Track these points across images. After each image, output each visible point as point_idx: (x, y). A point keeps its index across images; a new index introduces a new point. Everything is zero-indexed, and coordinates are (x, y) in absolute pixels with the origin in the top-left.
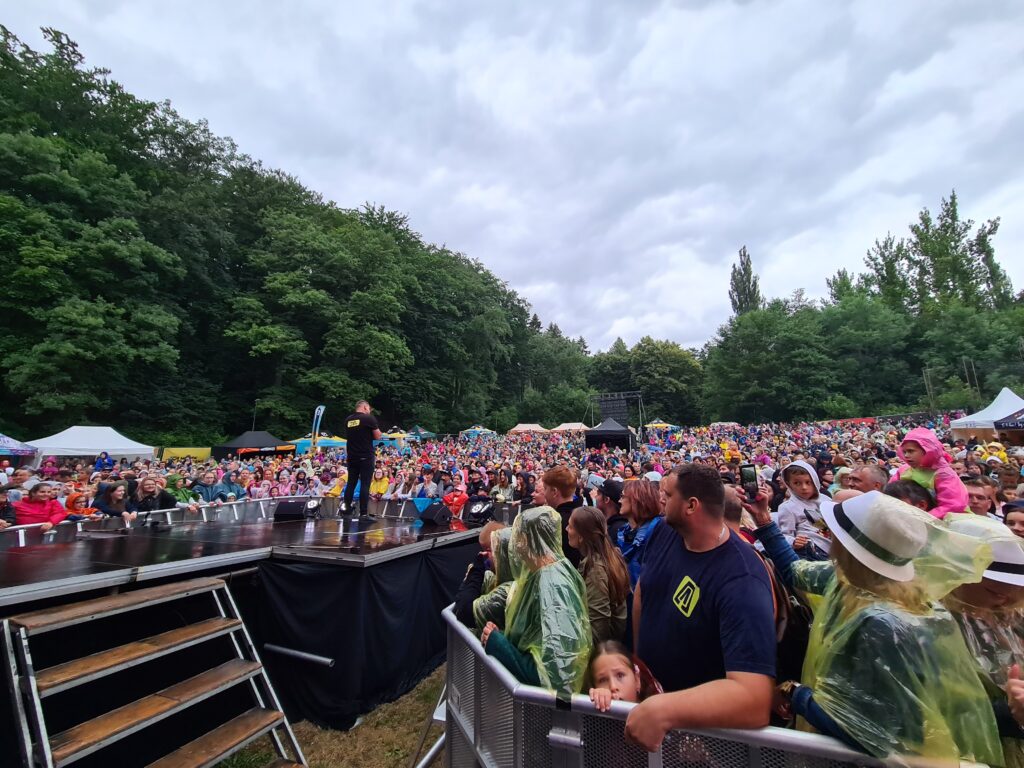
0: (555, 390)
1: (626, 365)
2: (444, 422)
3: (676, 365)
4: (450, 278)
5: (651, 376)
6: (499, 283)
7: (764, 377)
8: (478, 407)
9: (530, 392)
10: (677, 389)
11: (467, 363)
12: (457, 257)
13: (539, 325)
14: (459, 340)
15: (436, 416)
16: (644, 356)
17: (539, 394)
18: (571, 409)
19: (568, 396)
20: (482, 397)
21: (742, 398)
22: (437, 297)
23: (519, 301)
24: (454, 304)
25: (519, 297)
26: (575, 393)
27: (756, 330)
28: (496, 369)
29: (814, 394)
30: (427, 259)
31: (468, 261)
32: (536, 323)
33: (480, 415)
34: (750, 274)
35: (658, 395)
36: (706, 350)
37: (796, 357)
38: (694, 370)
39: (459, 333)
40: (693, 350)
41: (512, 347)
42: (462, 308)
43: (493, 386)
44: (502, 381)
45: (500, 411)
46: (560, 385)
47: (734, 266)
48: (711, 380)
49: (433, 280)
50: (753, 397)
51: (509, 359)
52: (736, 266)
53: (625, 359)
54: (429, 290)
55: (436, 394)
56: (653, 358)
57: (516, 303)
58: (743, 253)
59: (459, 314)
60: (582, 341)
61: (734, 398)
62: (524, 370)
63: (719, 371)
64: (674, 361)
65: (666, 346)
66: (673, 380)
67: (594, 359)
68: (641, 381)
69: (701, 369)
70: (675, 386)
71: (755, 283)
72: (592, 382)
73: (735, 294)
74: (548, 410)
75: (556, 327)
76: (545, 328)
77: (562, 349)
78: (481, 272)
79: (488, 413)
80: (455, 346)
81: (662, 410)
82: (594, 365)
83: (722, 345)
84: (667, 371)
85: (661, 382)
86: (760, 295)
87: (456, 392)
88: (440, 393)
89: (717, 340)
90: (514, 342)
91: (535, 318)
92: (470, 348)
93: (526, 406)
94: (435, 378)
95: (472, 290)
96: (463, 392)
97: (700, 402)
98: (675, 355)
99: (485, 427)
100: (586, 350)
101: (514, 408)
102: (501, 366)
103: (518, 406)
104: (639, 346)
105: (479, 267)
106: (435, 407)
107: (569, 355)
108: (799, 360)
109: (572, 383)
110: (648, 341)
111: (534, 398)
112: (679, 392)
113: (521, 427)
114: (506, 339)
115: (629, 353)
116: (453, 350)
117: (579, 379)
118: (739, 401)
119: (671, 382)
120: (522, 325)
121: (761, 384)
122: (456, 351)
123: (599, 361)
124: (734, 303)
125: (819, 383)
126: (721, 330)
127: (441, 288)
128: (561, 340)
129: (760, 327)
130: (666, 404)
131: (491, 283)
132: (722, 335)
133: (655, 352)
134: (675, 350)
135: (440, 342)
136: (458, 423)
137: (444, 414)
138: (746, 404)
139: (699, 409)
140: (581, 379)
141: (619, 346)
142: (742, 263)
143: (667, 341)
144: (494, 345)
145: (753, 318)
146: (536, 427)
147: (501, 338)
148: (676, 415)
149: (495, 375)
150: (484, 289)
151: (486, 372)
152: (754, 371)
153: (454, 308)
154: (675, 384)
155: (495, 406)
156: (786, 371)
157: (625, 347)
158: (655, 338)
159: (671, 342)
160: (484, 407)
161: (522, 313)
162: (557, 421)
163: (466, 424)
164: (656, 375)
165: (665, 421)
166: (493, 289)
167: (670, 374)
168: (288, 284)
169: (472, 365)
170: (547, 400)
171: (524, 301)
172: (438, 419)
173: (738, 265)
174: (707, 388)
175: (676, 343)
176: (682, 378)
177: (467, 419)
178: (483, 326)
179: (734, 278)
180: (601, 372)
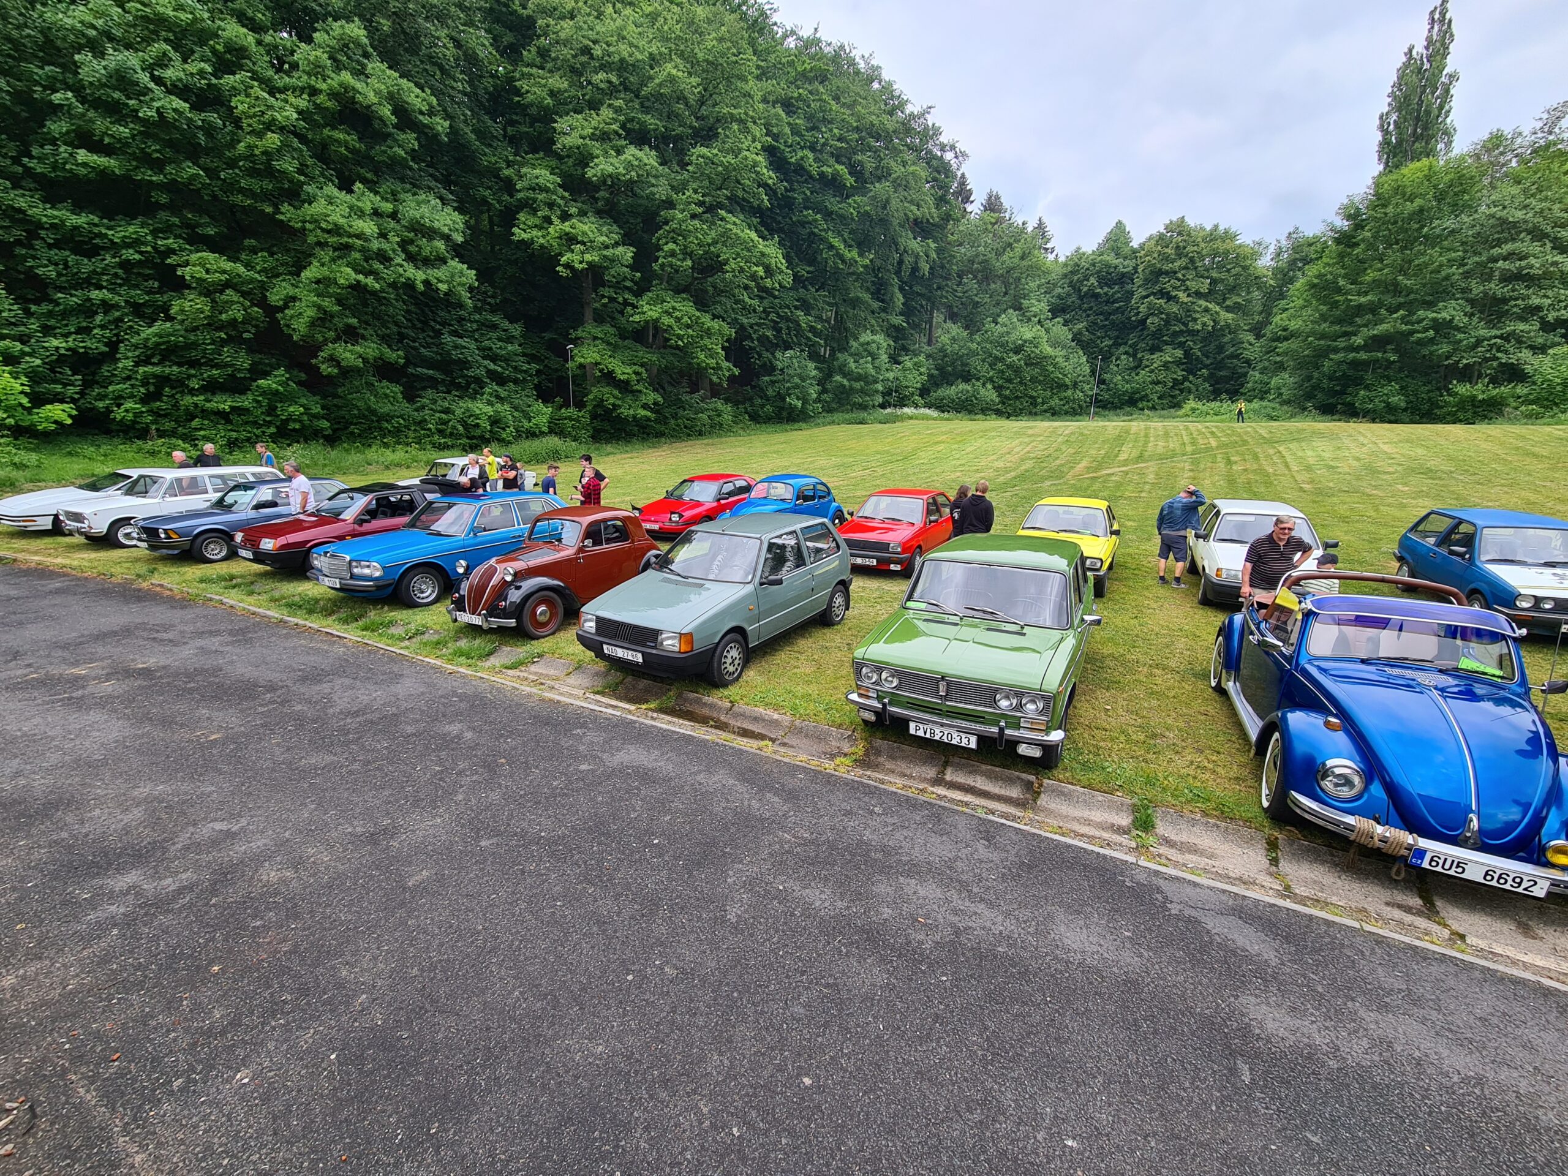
0: (993, 325)
1: (1124, 278)
3: (1224, 275)
5: (1169, 298)
10: (1216, 324)
11: (857, 278)
14: (848, 237)
16: (1166, 259)
17: (964, 333)
22: (813, 149)
25: (944, 139)
28: (901, 290)
32: (964, 192)
34: (1442, 68)
35: (1176, 334)
38: (1257, 284)
40: (1261, 244)
42: (856, 171)
43: (895, 318)
47: (1410, 51)
51: (925, 269)
52: (1414, 53)
53: (1126, 265)
56: (1183, 262)
57: (937, 151)
58: (1440, 20)
59: (850, 182)
60: (1041, 228)
65: (1213, 236)
66: (1211, 305)
67: (1066, 265)
70: (1213, 317)
72: (1056, 311)
73: (1394, 118)
75: (998, 200)
77: (1011, 245)
80: (841, 247)
82: (1065, 276)
84: (1204, 289)
85: (1189, 308)
87: (833, 331)
90: (935, 236)
91: (964, 181)
95: (870, 129)
98: (1227, 254)
100: (1049, 245)
101: (922, 358)
103: (928, 357)
104: (1161, 237)
107: (1022, 258)
109: (1022, 313)
110: (1178, 226)
111: (955, 340)
112: (1215, 334)
114: (922, 228)
115: (1135, 251)
116: (837, 253)
117: (1036, 306)
119: (1207, 310)
120: (945, 199)
123: (1075, 268)
127: (819, 130)
130: (1187, 354)
133: (1190, 248)
134: (1228, 245)
135: (817, 239)
140: (1039, 306)
141: (1118, 238)
142: (1430, 42)
143: (1216, 226)
144: (902, 244)
147: (915, 228)
149: (899, 300)
153: (842, 170)
154: (1214, 314)
157: (1127, 243)
159: (1222, 228)
164: (1183, 297)
167: (1209, 295)
168: (592, 137)
170: (979, 343)
171: (953, 148)
173: (1420, 49)
175: (1234, 230)
176: (1228, 303)
178: (887, 204)
180: (1077, 290)
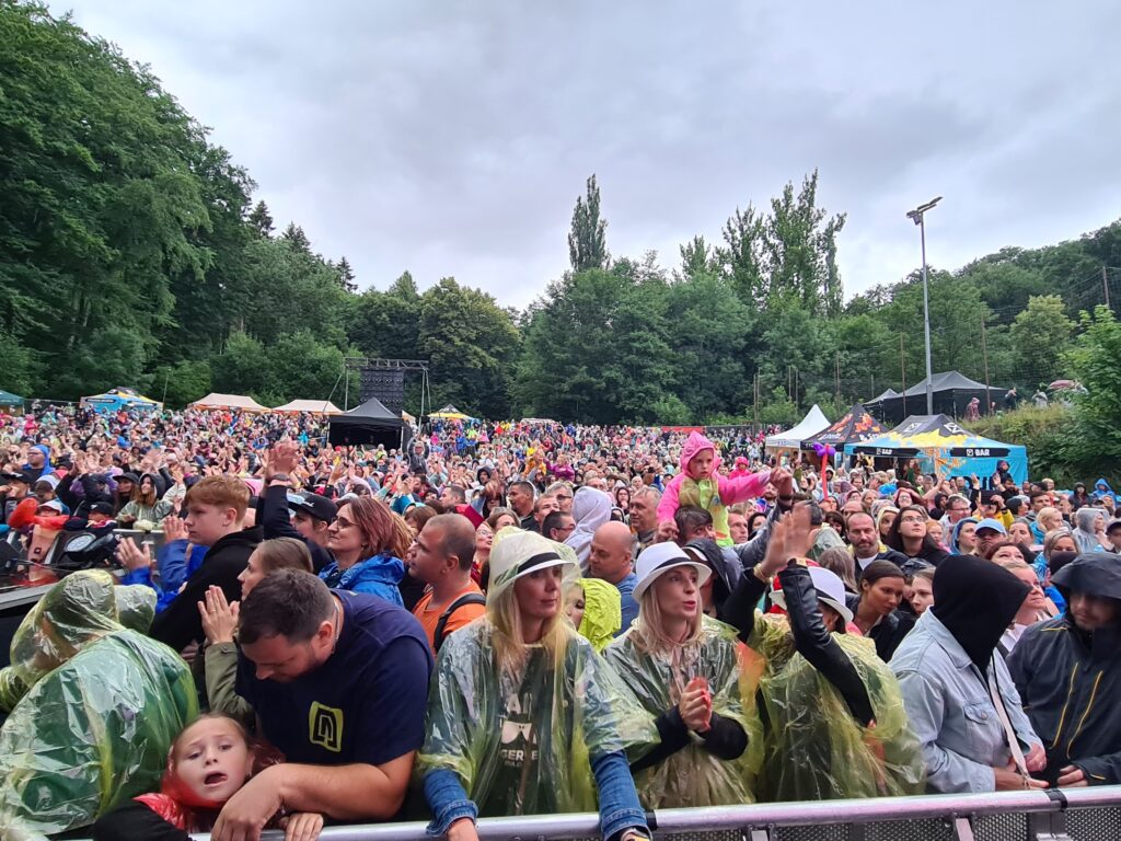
0: (288, 341)
1: (414, 317)
2: (47, 375)
3: (486, 329)
4: (78, 88)
5: (448, 340)
6: (191, 125)
7: (596, 362)
8: (127, 354)
9: (240, 341)
10: (484, 365)
11: (109, 268)
12: (97, 49)
13: (268, 222)
14: (92, 220)
15: (25, 361)
16: (441, 308)
17: (257, 346)
18: (314, 377)
19: (311, 355)
20: (138, 338)
21: (566, 387)
22: (44, 119)
23: (231, 171)
24: (84, 141)
25: (233, 163)
26: (323, 352)
27: (594, 297)
28: (172, 290)
29: (647, 392)
30: (22, 31)
31: (125, 65)
32: (262, 217)
33: (131, 369)
34: (597, 216)
35: (455, 370)
36: (530, 313)
37: (633, 340)
38: (510, 340)
39: (94, 205)
40: (513, 310)
41: (210, 253)
42: (104, 157)
43: (164, 318)
44: (185, 312)
45: (177, 367)
46: (298, 335)
47: (579, 200)
48: (531, 358)
49: (34, 80)
50: (579, 388)
51: (201, 275)
52: (582, 201)
53: (412, 308)
54: (22, 99)
55: (29, 318)
56: (456, 313)
57: (225, 172)
58: (591, 185)
59: (96, 167)
60: (344, 265)
61: (556, 387)
62: (231, 299)
63: (541, 346)
64: (485, 323)
65: (476, 297)
66: (479, 350)
67: (361, 300)
68: (433, 345)
69: (520, 339)
70: (482, 359)
71: (601, 230)
72: (355, 337)
73: (576, 240)
74: (272, 374)
75: (300, 232)
76: (278, 231)
77: (306, 273)
78: (154, 95)
79: (150, 367)
80: (82, 229)
81: (459, 394)
82: (361, 309)
83: (550, 310)
84: (473, 337)
85: (463, 351)
86: (605, 248)
87: (80, 320)
88: (39, 317)
89: (544, 302)
90: (214, 245)
91: (262, 209)
92: (117, 237)
93: (229, 363)
94: (26, 285)
95: (129, 125)
96: (95, 322)
97: (513, 388)
98: (487, 313)
99: (140, 392)
100: (352, 282)
101: (205, 363)
102: (183, 283)
103: (213, 363)
104: (437, 291)
105: (149, 84)
106: (25, 344)
107: (319, 285)
108: (636, 345)
109: (321, 334)
110: (450, 284)
111: (246, 351)
112: (486, 371)
113: (216, 400)
114: (197, 235)
115: (418, 298)
116: (75, 235)
117: (333, 329)
118: (561, 391)
119: (476, 353)
120: (234, 217)
121: (591, 372)
122: (82, 240)
123: (371, 305)
124: (573, 253)
125: (654, 378)
126: (551, 287)
127: (54, 103)
128: (307, 257)
129: (599, 292)
130: (466, 387)
131: (176, 121)
132: (552, 296)
133: (460, 304)
134: (487, 306)
135: (45, 215)
136: (78, 381)
137: (45, 360)
138: (569, 397)
139: (510, 398)
140: (336, 329)
141: (405, 285)
142: (590, 199)
143: (479, 291)
144: (171, 244)
145: (594, 279)
146: (247, 402)
147: (188, 231)
148: (477, 402)
149: (170, 300)
150: (157, 129)
151: (149, 290)
152: (584, 352)
153: (85, 152)
154: (481, 357)
155: (166, 356)
156: (621, 358)
157: (414, 290)
158: (461, 283)
159: (483, 292)
160: (140, 356)
161: (236, 194)
162: (286, 395)
163: (99, 384)
164: (457, 340)
165: (461, 410)
166: (178, 134)
167: (477, 341)
169: (119, 273)
170: (272, 358)
171: (243, 174)
172: (30, 368)
173: (584, 200)
174: (524, 369)
175: (491, 295)
176: (492, 350)
177: (101, 375)
178: (148, 201)
179: (577, 216)
180: (371, 322)
